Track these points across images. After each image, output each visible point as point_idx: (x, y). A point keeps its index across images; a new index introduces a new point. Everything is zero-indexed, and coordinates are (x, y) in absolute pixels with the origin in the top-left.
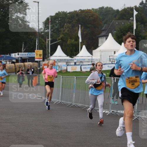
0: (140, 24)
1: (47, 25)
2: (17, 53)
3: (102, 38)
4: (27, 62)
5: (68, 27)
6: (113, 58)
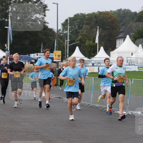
1: (66, 27)
2: (36, 54)
3: (120, 40)
5: (86, 29)
6: (131, 59)
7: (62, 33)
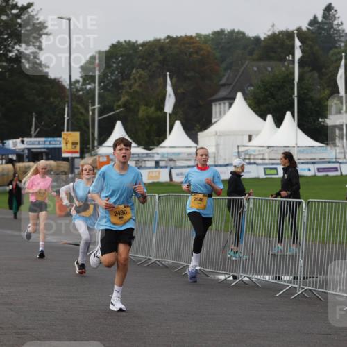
0: (311, 71)
2: (20, 139)
3: (220, 104)
5: (140, 78)
7: (82, 90)
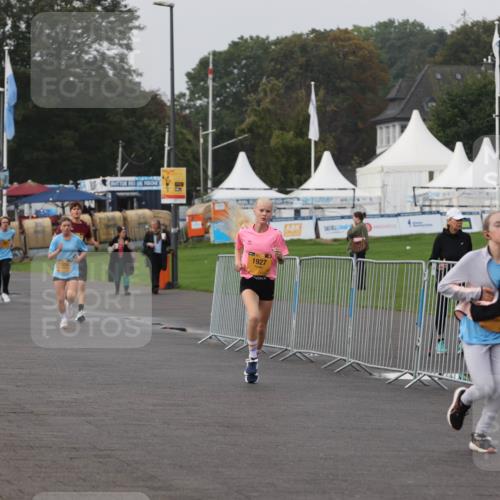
1: (202, 83)
2: (101, 178)
3: (388, 127)
4: (132, 208)
5: (272, 91)
7: (189, 107)
